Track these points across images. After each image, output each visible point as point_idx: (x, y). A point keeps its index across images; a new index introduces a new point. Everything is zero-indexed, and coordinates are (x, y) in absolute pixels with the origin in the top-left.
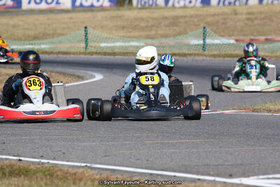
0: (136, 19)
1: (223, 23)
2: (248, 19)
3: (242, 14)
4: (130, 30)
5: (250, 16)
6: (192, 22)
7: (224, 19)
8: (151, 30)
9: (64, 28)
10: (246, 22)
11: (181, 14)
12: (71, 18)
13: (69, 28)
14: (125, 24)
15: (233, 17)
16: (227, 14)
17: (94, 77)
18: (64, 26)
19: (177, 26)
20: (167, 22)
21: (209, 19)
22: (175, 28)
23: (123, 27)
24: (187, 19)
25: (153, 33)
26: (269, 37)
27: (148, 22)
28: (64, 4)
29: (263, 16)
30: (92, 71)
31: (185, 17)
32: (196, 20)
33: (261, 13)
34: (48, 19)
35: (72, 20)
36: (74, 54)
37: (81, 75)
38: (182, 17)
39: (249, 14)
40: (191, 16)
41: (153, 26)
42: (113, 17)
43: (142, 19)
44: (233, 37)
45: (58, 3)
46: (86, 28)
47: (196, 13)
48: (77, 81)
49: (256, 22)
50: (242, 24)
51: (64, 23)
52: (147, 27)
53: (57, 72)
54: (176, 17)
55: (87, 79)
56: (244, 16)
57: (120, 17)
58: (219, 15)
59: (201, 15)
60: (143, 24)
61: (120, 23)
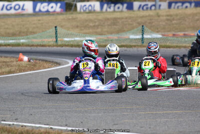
0: (86, 21)
1: (150, 23)
2: (168, 20)
3: (163, 16)
4: (83, 28)
5: (169, 18)
6: (127, 23)
7: (151, 20)
8: (98, 28)
9: (34, 28)
10: (166, 22)
11: (118, 17)
12: (39, 20)
13: (37, 27)
14: (79, 24)
15: (156, 18)
16: (152, 16)
17: (68, 63)
18: (34, 26)
19: (116, 25)
20: (109, 23)
21: (139, 20)
22: (115, 27)
23: (77, 27)
24: (123, 20)
25: (99, 30)
26: (186, 33)
27: (95, 22)
28: (27, 10)
29: (178, 17)
30: (65, 58)
31: (122, 18)
32: (130, 20)
33: (177, 15)
34: (22, 21)
35: (40, 22)
36: (49, 46)
37: (59, 62)
38: (119, 18)
39: (168, 16)
40: (126, 18)
41: (98, 25)
42: (69, 19)
43: (91, 21)
44: (160, 33)
45: (23, 9)
46: (56, 27)
47: (130, 15)
48: (55, 66)
49: (174, 22)
50: (164, 23)
51: (34, 24)
52: (94, 26)
53: (40, 60)
54: (115, 19)
55: (63, 65)
56: (165, 18)
57: (74, 19)
58: (146, 16)
59: (133, 17)
60: (91, 24)
61: (74, 24)
